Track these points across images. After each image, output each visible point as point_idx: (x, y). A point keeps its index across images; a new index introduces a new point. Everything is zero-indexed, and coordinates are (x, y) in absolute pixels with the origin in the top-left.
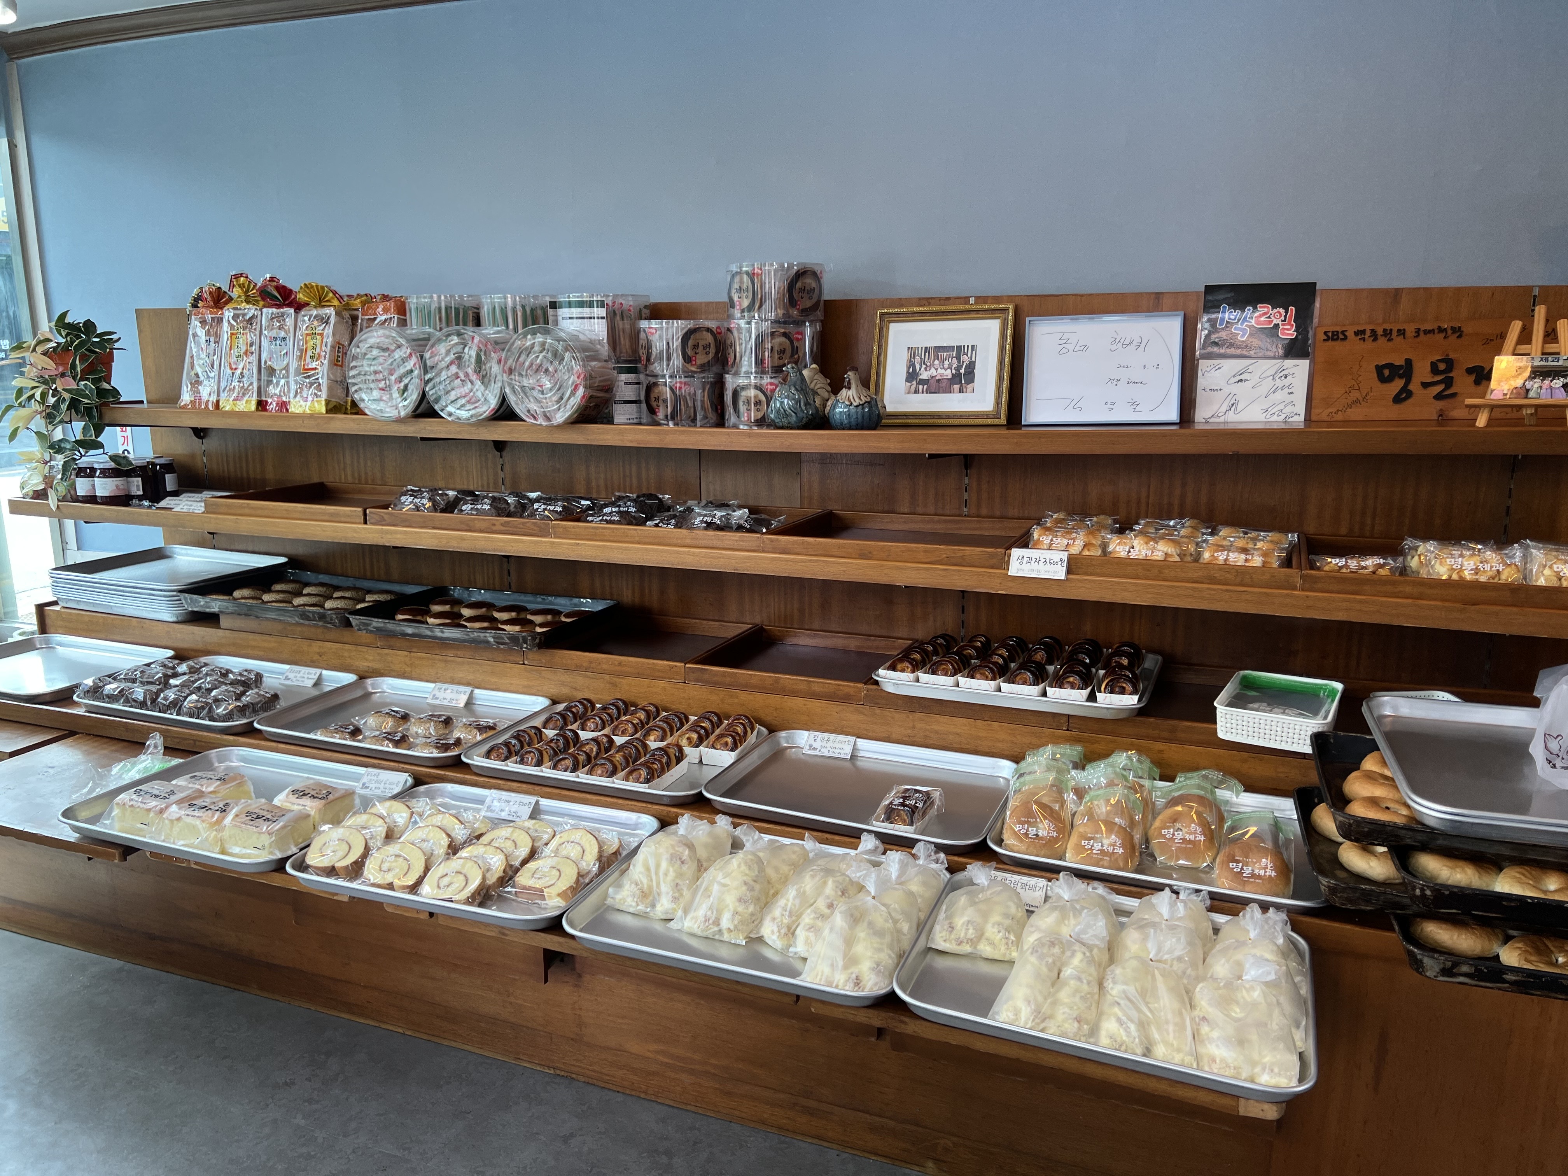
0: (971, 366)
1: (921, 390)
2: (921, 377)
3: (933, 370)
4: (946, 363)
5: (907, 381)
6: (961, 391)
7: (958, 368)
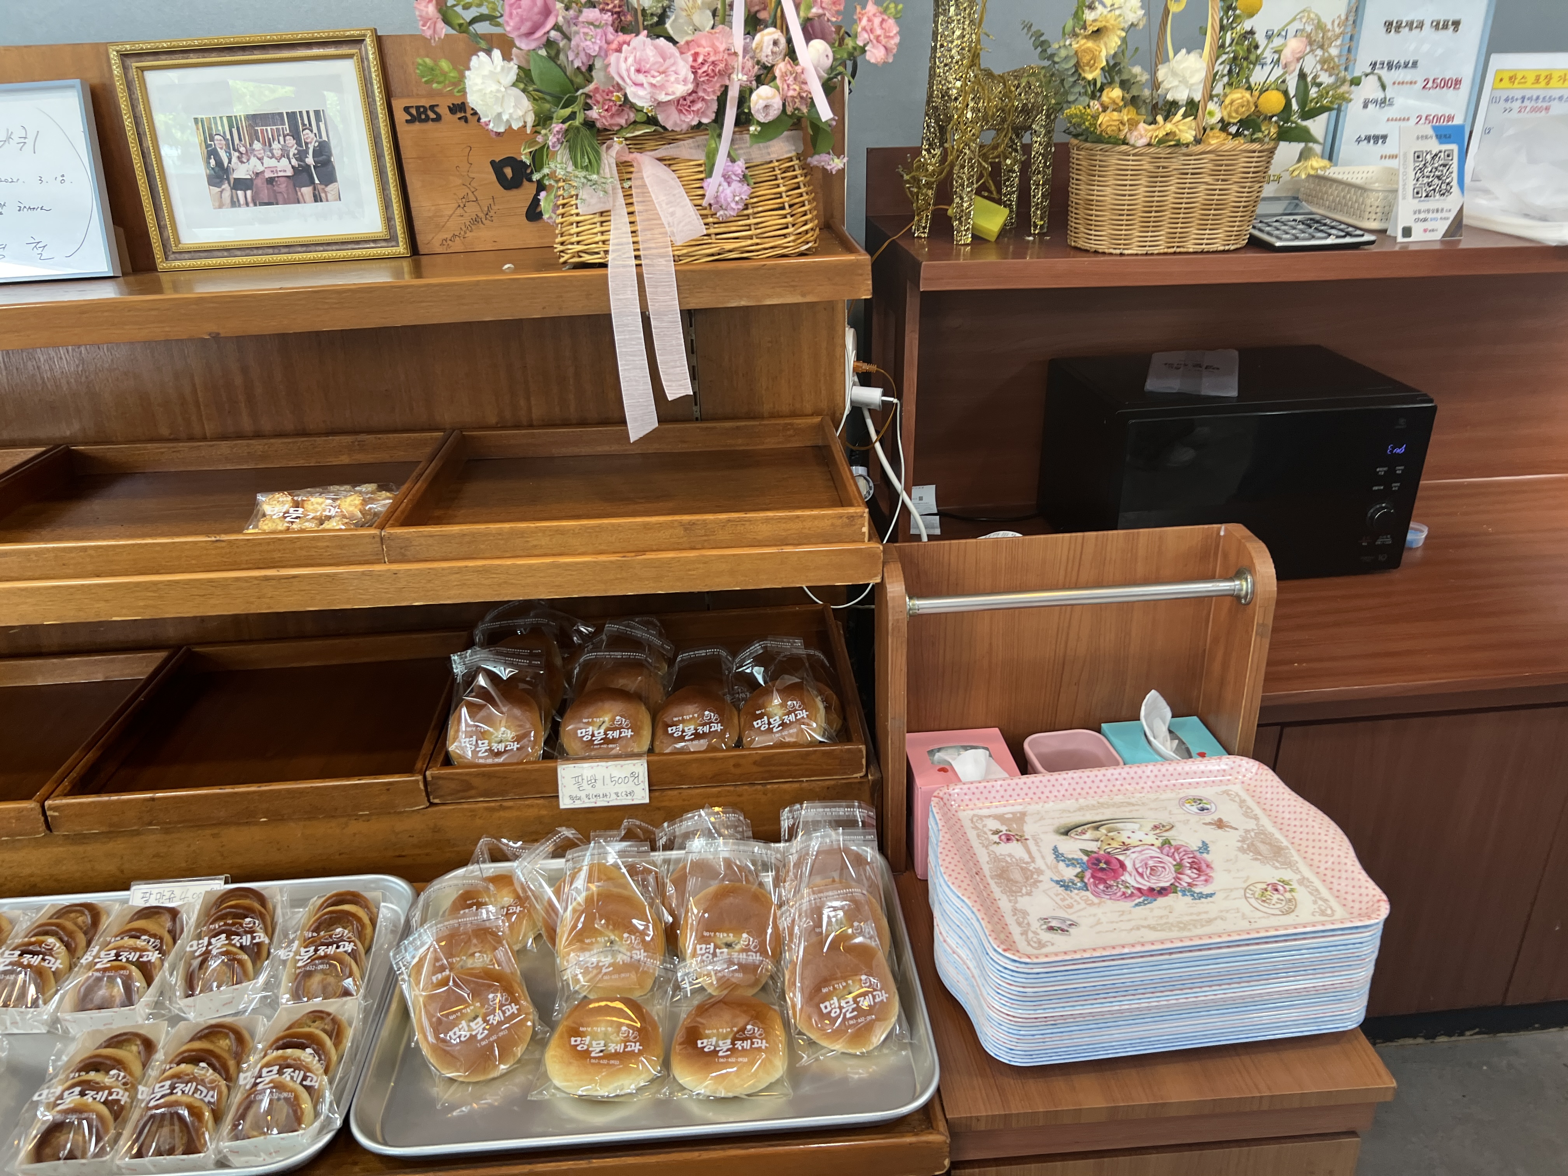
2: (236, 175)
7: (301, 156)
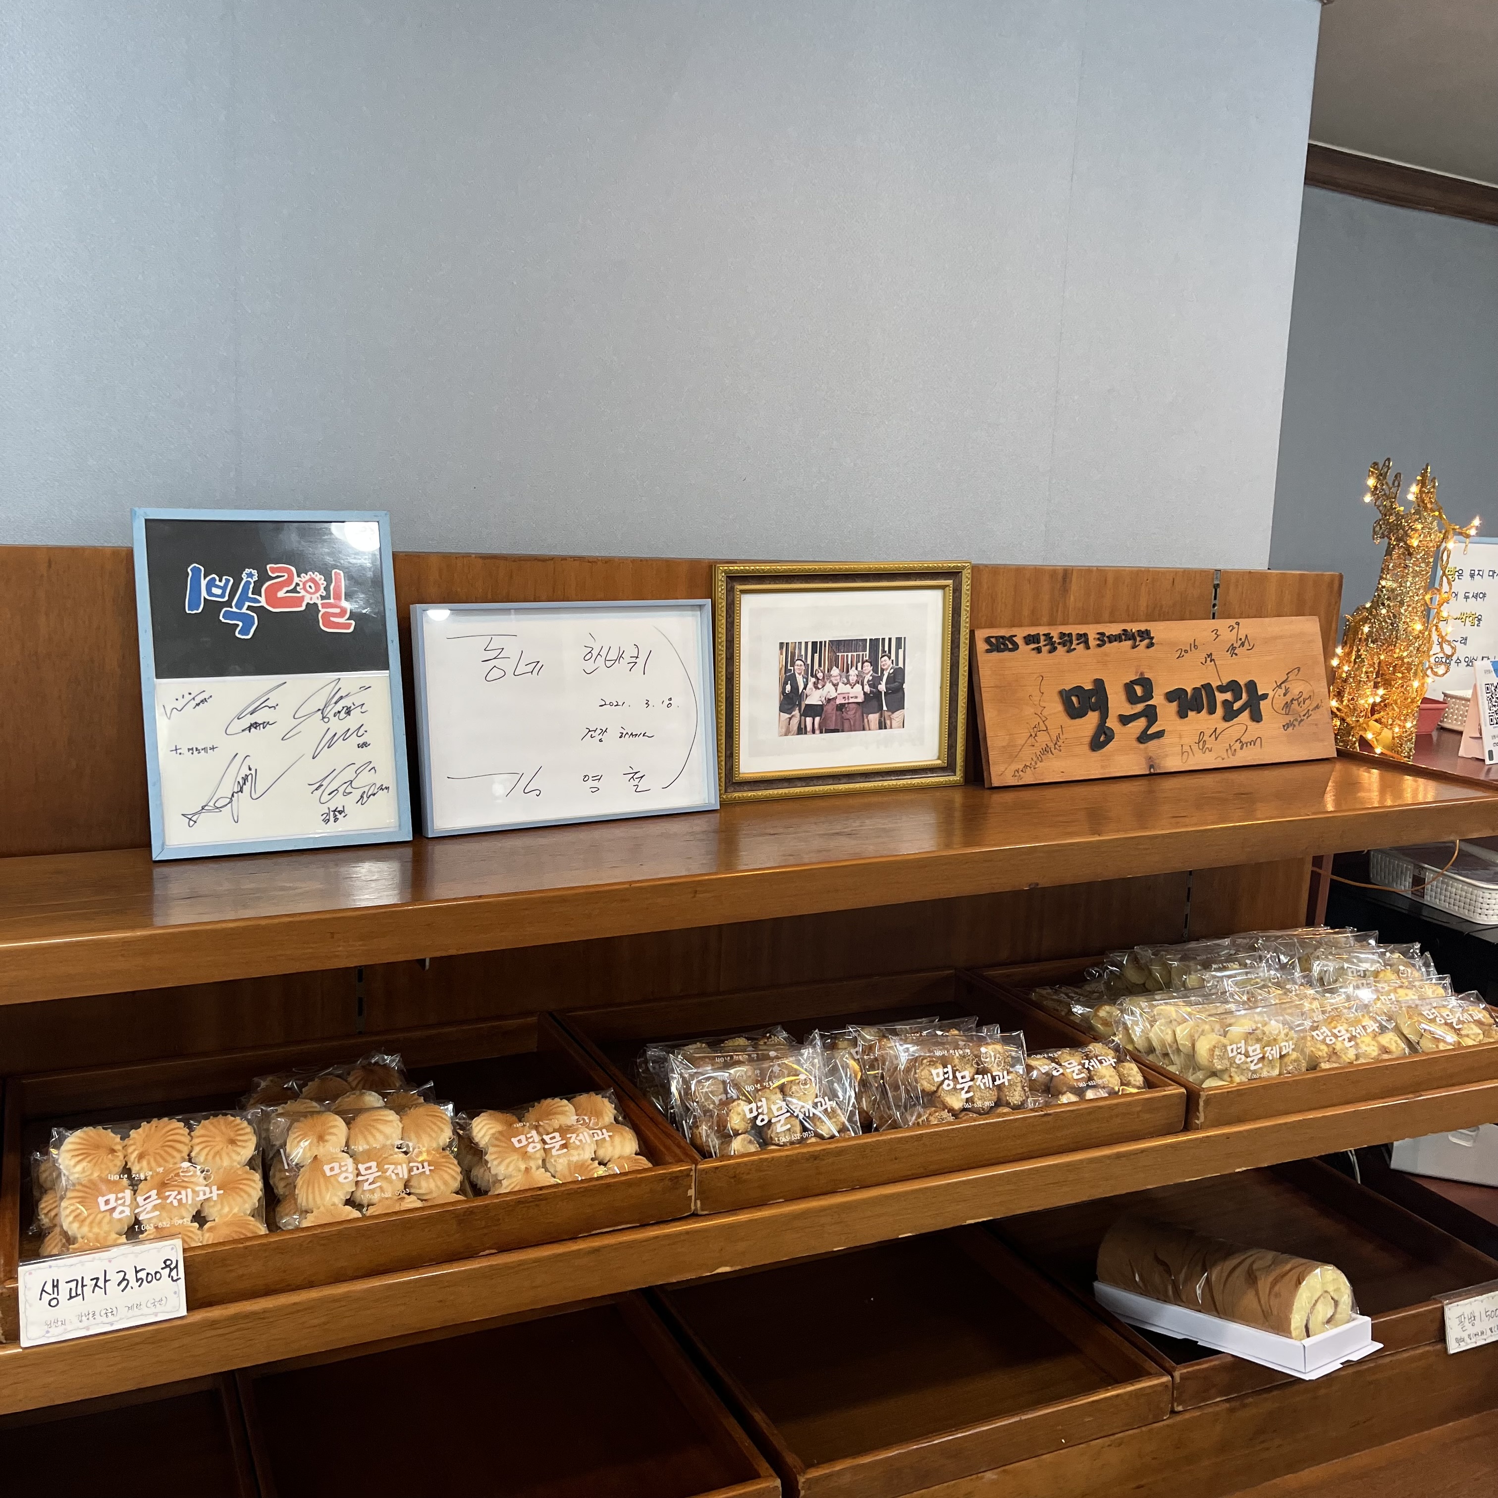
0: (897, 678)
1: (809, 728)
2: (807, 702)
3: (829, 686)
4: (853, 672)
5: (782, 710)
6: (882, 726)
7: (874, 683)
